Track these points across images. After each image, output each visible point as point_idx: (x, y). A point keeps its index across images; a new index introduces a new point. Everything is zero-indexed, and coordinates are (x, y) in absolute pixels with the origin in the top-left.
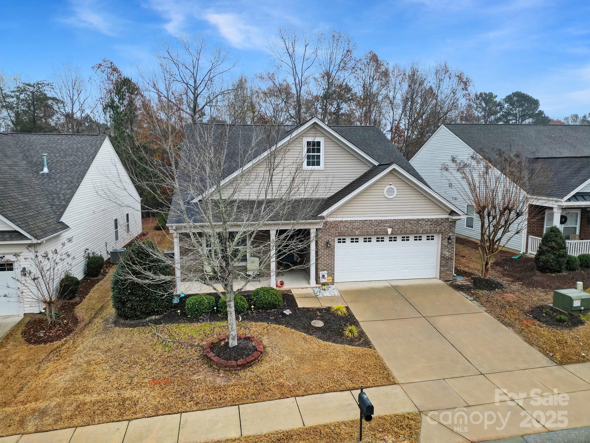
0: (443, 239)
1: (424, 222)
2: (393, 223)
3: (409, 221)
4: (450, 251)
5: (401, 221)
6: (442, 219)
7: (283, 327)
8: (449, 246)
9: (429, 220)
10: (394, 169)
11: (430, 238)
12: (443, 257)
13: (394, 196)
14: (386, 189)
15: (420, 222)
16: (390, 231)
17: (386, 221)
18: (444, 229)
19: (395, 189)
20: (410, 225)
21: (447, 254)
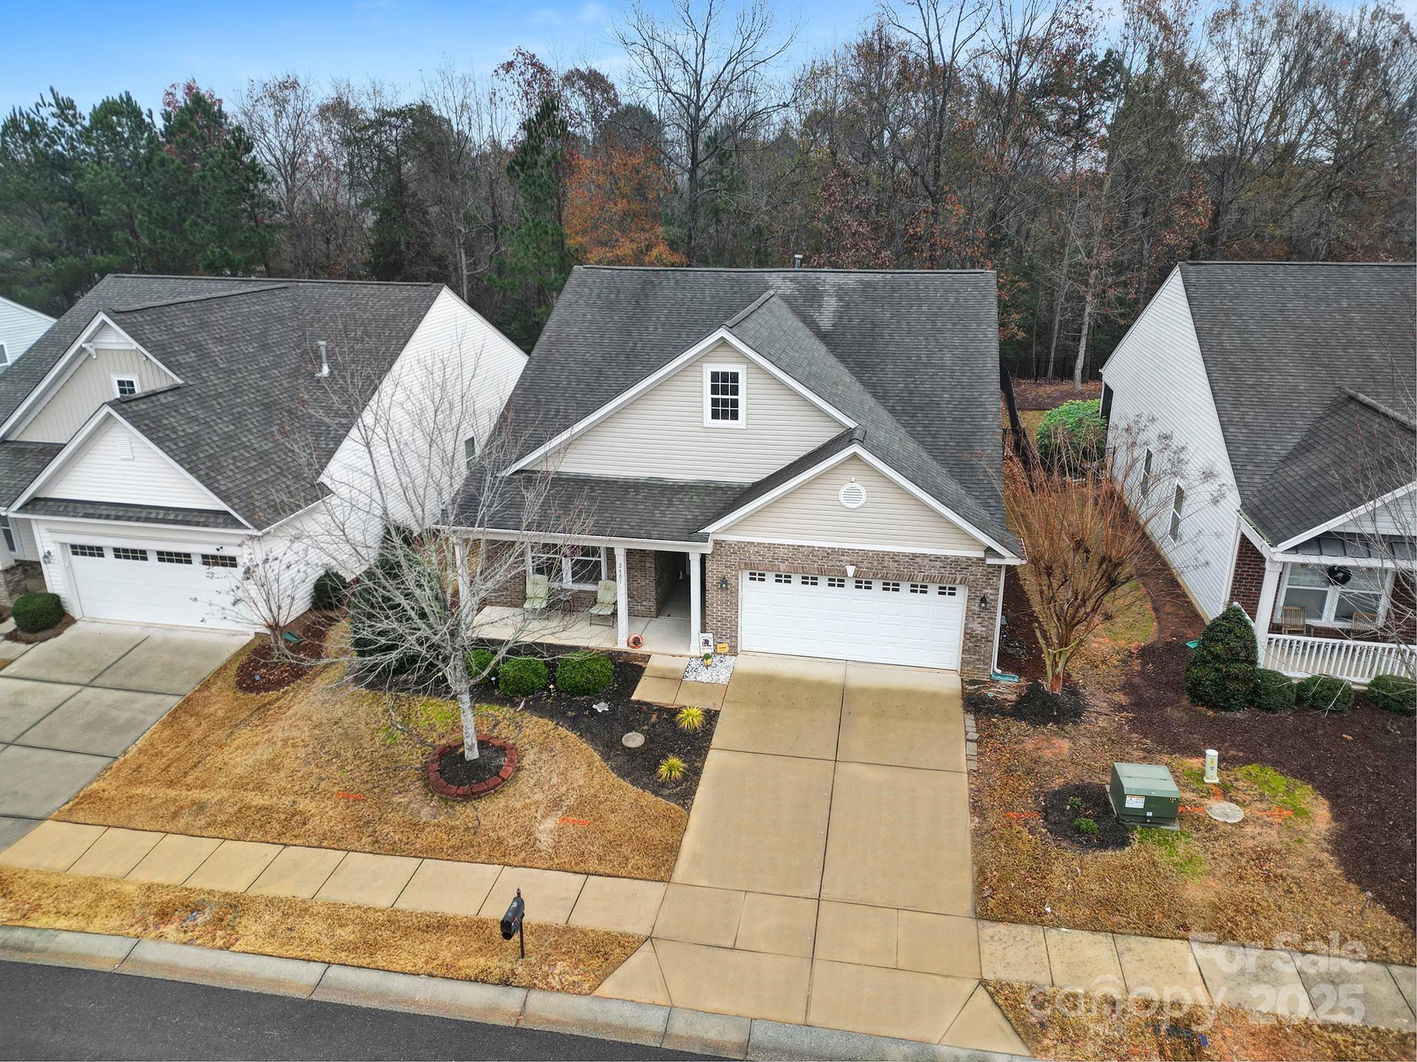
0: (970, 599)
1: (927, 560)
2: (859, 558)
3: (894, 556)
4: (986, 623)
5: (876, 553)
6: (968, 559)
7: (572, 737)
8: (982, 614)
9: (937, 558)
10: (855, 456)
11: (947, 590)
12: (969, 635)
13: (860, 503)
14: (843, 489)
15: (918, 560)
16: (851, 570)
17: (843, 552)
18: (972, 578)
19: (863, 490)
20: (895, 565)
21: (979, 629)
